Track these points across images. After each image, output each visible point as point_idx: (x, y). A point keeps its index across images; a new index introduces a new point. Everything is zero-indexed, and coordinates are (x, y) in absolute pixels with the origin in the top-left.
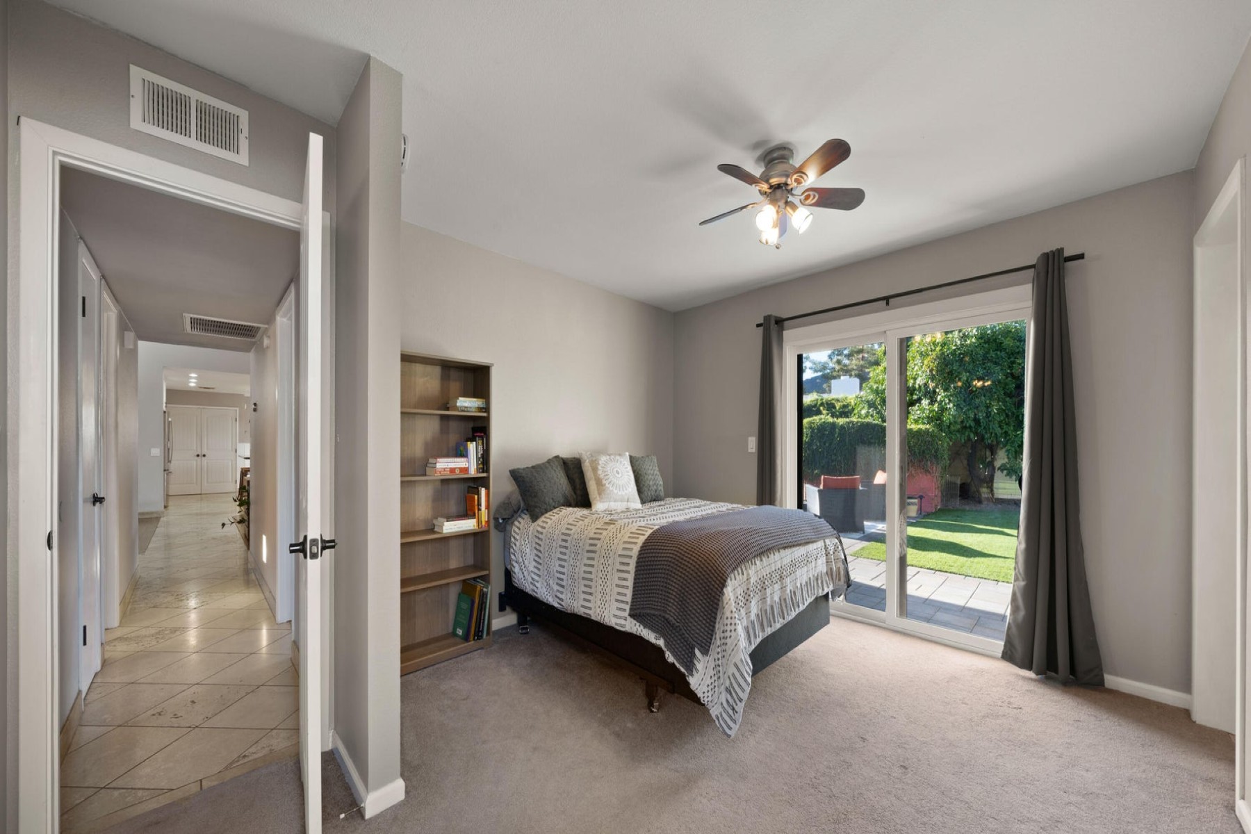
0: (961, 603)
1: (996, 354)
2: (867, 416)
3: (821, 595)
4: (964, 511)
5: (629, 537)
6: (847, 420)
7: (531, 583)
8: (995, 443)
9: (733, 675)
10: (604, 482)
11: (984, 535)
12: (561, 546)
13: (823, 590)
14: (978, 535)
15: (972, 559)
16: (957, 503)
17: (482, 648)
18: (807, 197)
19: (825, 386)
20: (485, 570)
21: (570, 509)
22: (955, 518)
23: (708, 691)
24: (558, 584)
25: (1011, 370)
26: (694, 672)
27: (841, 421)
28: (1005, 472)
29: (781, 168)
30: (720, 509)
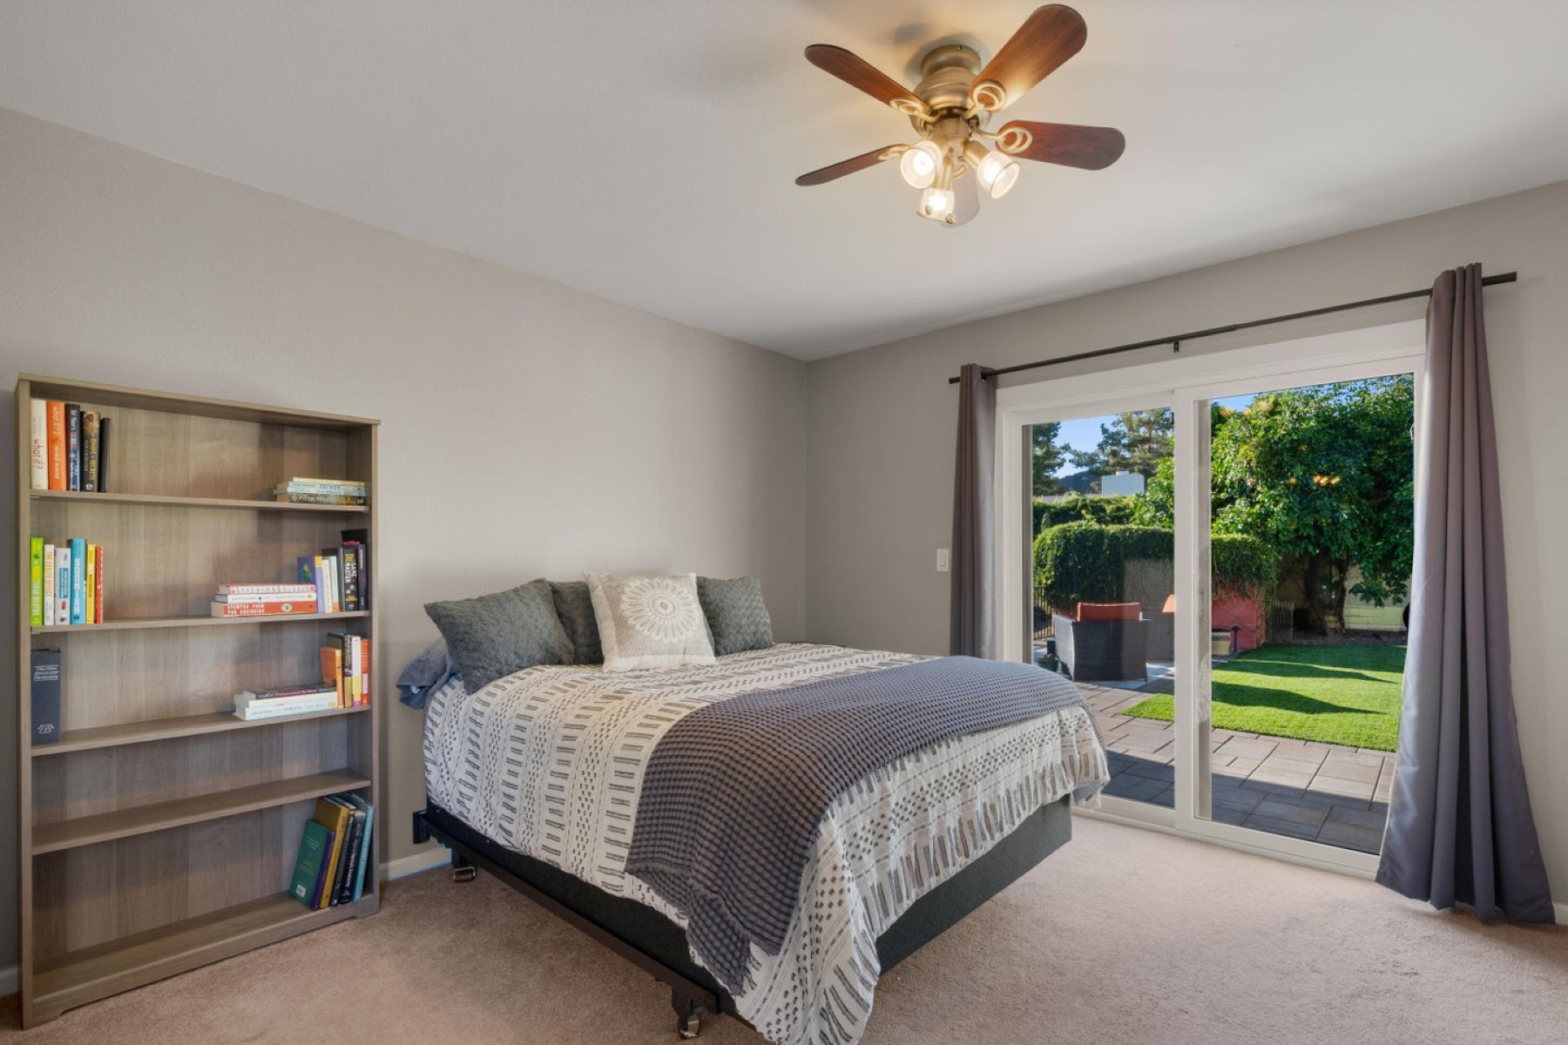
0: (1300, 784)
1: (1347, 443)
2: (1152, 521)
3: (1050, 801)
4: (1301, 645)
5: (641, 725)
6: (1122, 527)
7: (459, 802)
8: (1345, 558)
9: (833, 989)
10: (631, 622)
11: (1332, 680)
12: (513, 738)
13: (1055, 793)
14: (1323, 679)
15: (1315, 716)
16: (1290, 635)
17: (353, 918)
18: (1011, 139)
19: (1093, 484)
20: (366, 778)
21: (554, 669)
22: (1287, 656)
23: (778, 1021)
24: (506, 805)
25: (1368, 464)
26: (746, 986)
27: (1113, 528)
28: (1360, 595)
29: (953, 77)
30: (866, 664)
